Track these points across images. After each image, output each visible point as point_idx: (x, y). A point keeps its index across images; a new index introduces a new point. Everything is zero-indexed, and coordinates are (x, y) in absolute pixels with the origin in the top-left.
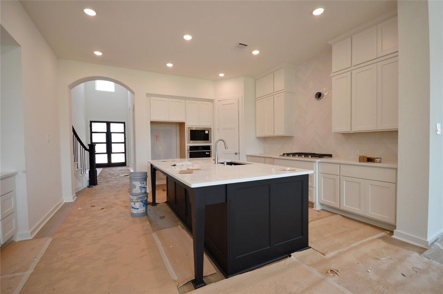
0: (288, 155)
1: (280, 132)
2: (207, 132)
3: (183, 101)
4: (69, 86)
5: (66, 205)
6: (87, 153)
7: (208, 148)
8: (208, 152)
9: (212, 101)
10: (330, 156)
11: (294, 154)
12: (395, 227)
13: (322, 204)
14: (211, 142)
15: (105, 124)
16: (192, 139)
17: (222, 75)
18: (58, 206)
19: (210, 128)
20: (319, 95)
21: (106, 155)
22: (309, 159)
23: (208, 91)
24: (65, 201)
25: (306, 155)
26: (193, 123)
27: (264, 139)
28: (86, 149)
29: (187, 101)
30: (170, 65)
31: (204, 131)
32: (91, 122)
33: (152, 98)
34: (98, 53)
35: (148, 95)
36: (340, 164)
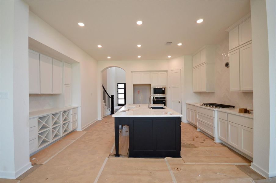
1: (204, 90)
2: (163, 89)
3: (150, 73)
4: (101, 72)
5: (99, 121)
6: (110, 99)
7: (164, 98)
8: (164, 100)
9: (167, 71)
10: (233, 107)
11: (208, 105)
12: (252, 160)
13: (220, 139)
14: (166, 95)
15: (124, 84)
16: (154, 93)
17: (169, 57)
18: (95, 121)
19: (166, 87)
20: (227, 65)
21: (124, 100)
22: (213, 108)
23: (164, 66)
24: (99, 119)
28: (110, 97)
29: (152, 73)
30: (139, 57)
32: (118, 84)
33: (134, 73)
34: (109, 57)
35: (132, 72)
36: (228, 113)
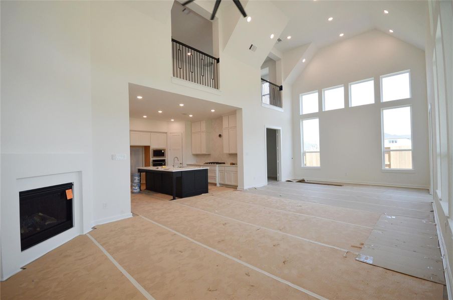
0: (207, 163)
1: (204, 152)
2: (163, 151)
3: (149, 134)
7: (164, 161)
8: (164, 163)
9: (166, 133)
10: (224, 163)
11: (209, 163)
12: (237, 186)
13: (220, 184)
14: (165, 158)
16: (154, 156)
17: (172, 120)
19: (165, 149)
20: (220, 136)
22: (215, 165)
23: (163, 127)
25: (214, 163)
26: (154, 146)
27: (197, 155)
29: (152, 134)
30: (145, 117)
31: (161, 151)
36: (225, 166)
